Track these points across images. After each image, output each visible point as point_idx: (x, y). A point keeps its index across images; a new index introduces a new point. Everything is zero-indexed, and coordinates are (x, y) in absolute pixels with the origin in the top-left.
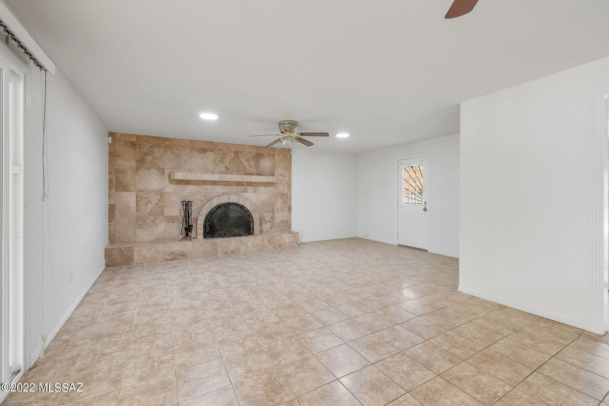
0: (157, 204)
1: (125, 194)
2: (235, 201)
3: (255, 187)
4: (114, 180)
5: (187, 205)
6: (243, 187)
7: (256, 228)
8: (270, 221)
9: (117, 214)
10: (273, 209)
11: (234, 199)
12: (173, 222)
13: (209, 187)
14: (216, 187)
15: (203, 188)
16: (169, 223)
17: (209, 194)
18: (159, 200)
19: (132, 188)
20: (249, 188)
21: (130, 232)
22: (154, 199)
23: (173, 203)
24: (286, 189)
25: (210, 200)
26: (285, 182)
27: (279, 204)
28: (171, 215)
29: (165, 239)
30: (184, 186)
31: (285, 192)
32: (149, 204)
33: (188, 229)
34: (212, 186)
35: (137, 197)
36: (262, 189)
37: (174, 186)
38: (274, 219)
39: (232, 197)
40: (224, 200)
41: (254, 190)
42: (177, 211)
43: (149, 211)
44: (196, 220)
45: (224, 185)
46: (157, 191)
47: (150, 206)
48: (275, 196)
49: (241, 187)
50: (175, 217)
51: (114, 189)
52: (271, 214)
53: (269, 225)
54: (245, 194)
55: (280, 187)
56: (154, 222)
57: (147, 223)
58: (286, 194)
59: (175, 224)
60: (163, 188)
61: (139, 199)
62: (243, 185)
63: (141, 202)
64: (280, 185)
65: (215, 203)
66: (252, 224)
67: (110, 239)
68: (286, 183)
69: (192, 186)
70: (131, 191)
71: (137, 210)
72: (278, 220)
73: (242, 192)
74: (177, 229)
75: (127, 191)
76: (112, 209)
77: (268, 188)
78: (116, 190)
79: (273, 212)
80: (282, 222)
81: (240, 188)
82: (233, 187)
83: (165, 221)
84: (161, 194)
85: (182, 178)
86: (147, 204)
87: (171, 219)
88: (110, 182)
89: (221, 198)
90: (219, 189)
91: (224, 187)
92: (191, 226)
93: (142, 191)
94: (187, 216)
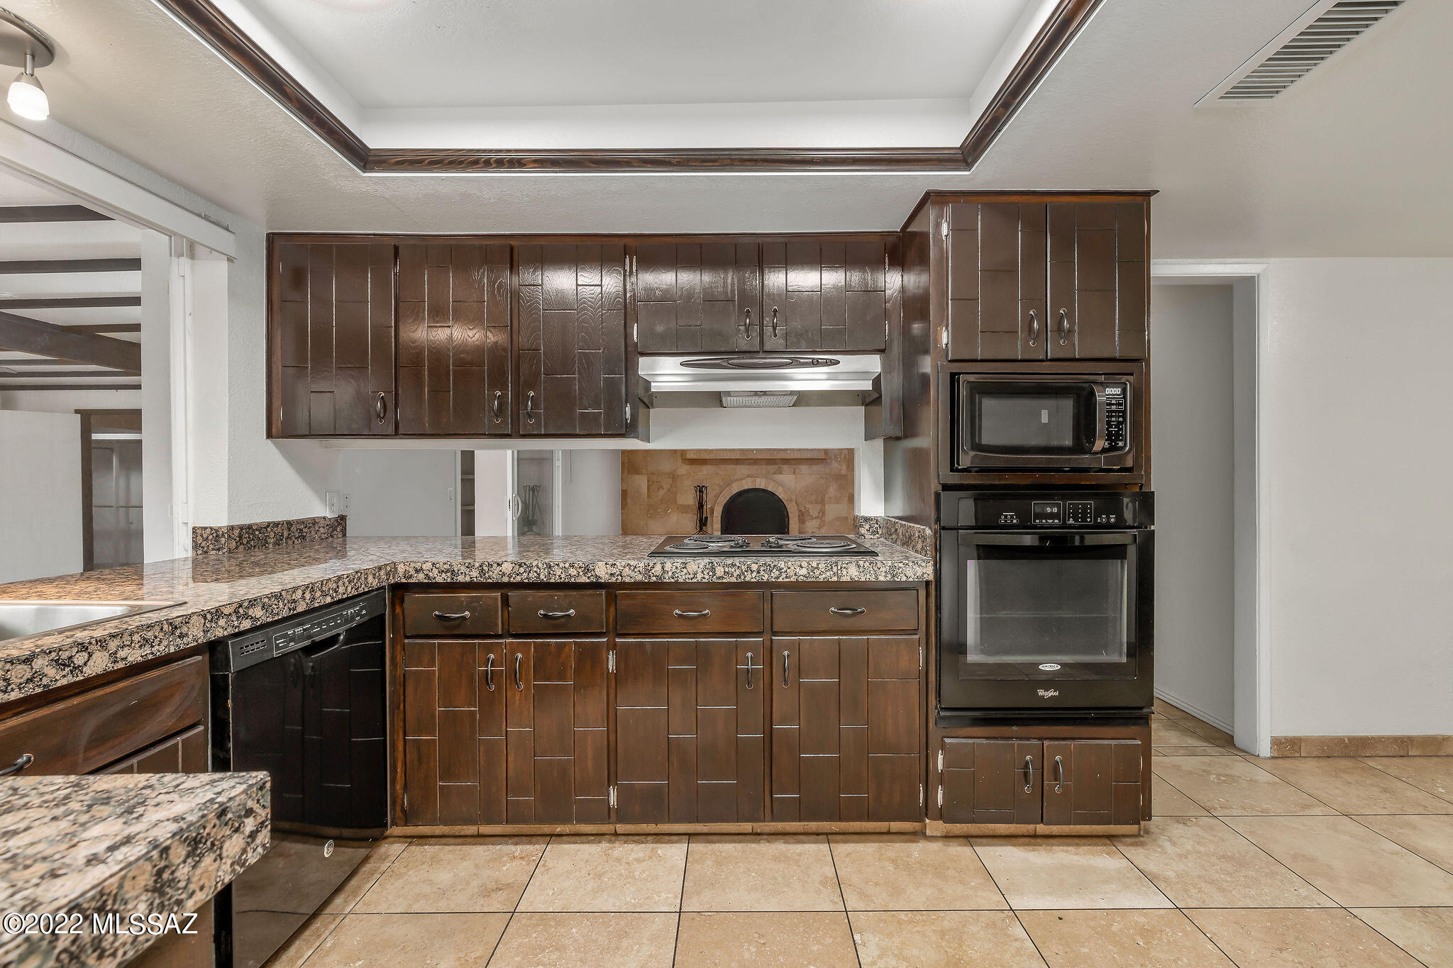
0: (669, 490)
1: (637, 477)
2: (762, 487)
3: (794, 467)
4: (626, 462)
5: (701, 490)
6: (776, 466)
7: (794, 525)
8: (817, 518)
9: (629, 501)
10: (823, 499)
11: (761, 484)
12: (687, 513)
13: (728, 467)
14: (739, 467)
15: (722, 469)
16: (682, 513)
17: (729, 477)
18: (671, 485)
19: (644, 471)
20: (785, 467)
21: (642, 523)
22: (666, 484)
23: (686, 488)
24: (844, 467)
25: (729, 484)
26: (843, 456)
27: (832, 490)
28: (685, 503)
30: (700, 467)
31: (843, 472)
32: (661, 490)
33: (703, 523)
35: (648, 481)
36: (804, 468)
37: (688, 467)
38: (824, 513)
39: (758, 480)
40: (747, 484)
41: (792, 470)
42: (690, 499)
43: (660, 497)
44: (712, 511)
45: (750, 464)
46: (669, 474)
47: (662, 492)
48: (826, 478)
49: (774, 466)
50: (689, 506)
51: (626, 472)
52: (819, 507)
53: (815, 523)
54: (779, 477)
55: (835, 465)
56: (665, 511)
57: (659, 512)
58: (845, 476)
59: (689, 515)
60: (674, 470)
61: (650, 483)
62: (776, 464)
63: (652, 488)
64: (834, 462)
65: (736, 489)
66: (787, 519)
67: (623, 529)
68: (845, 457)
69: (708, 467)
70: (642, 474)
71: (648, 496)
72: (830, 516)
73: (775, 474)
74: (687, 523)
75: (638, 474)
76: (624, 494)
77: (815, 467)
78: (628, 474)
79: (823, 503)
80: (838, 518)
81: (772, 468)
82: (762, 466)
83: (678, 511)
84: (674, 477)
85: (695, 459)
86: (658, 489)
87: (684, 509)
88: (623, 464)
89: (744, 482)
90: (743, 470)
91: (749, 467)
92: (706, 518)
93: (653, 474)
94: (701, 506)
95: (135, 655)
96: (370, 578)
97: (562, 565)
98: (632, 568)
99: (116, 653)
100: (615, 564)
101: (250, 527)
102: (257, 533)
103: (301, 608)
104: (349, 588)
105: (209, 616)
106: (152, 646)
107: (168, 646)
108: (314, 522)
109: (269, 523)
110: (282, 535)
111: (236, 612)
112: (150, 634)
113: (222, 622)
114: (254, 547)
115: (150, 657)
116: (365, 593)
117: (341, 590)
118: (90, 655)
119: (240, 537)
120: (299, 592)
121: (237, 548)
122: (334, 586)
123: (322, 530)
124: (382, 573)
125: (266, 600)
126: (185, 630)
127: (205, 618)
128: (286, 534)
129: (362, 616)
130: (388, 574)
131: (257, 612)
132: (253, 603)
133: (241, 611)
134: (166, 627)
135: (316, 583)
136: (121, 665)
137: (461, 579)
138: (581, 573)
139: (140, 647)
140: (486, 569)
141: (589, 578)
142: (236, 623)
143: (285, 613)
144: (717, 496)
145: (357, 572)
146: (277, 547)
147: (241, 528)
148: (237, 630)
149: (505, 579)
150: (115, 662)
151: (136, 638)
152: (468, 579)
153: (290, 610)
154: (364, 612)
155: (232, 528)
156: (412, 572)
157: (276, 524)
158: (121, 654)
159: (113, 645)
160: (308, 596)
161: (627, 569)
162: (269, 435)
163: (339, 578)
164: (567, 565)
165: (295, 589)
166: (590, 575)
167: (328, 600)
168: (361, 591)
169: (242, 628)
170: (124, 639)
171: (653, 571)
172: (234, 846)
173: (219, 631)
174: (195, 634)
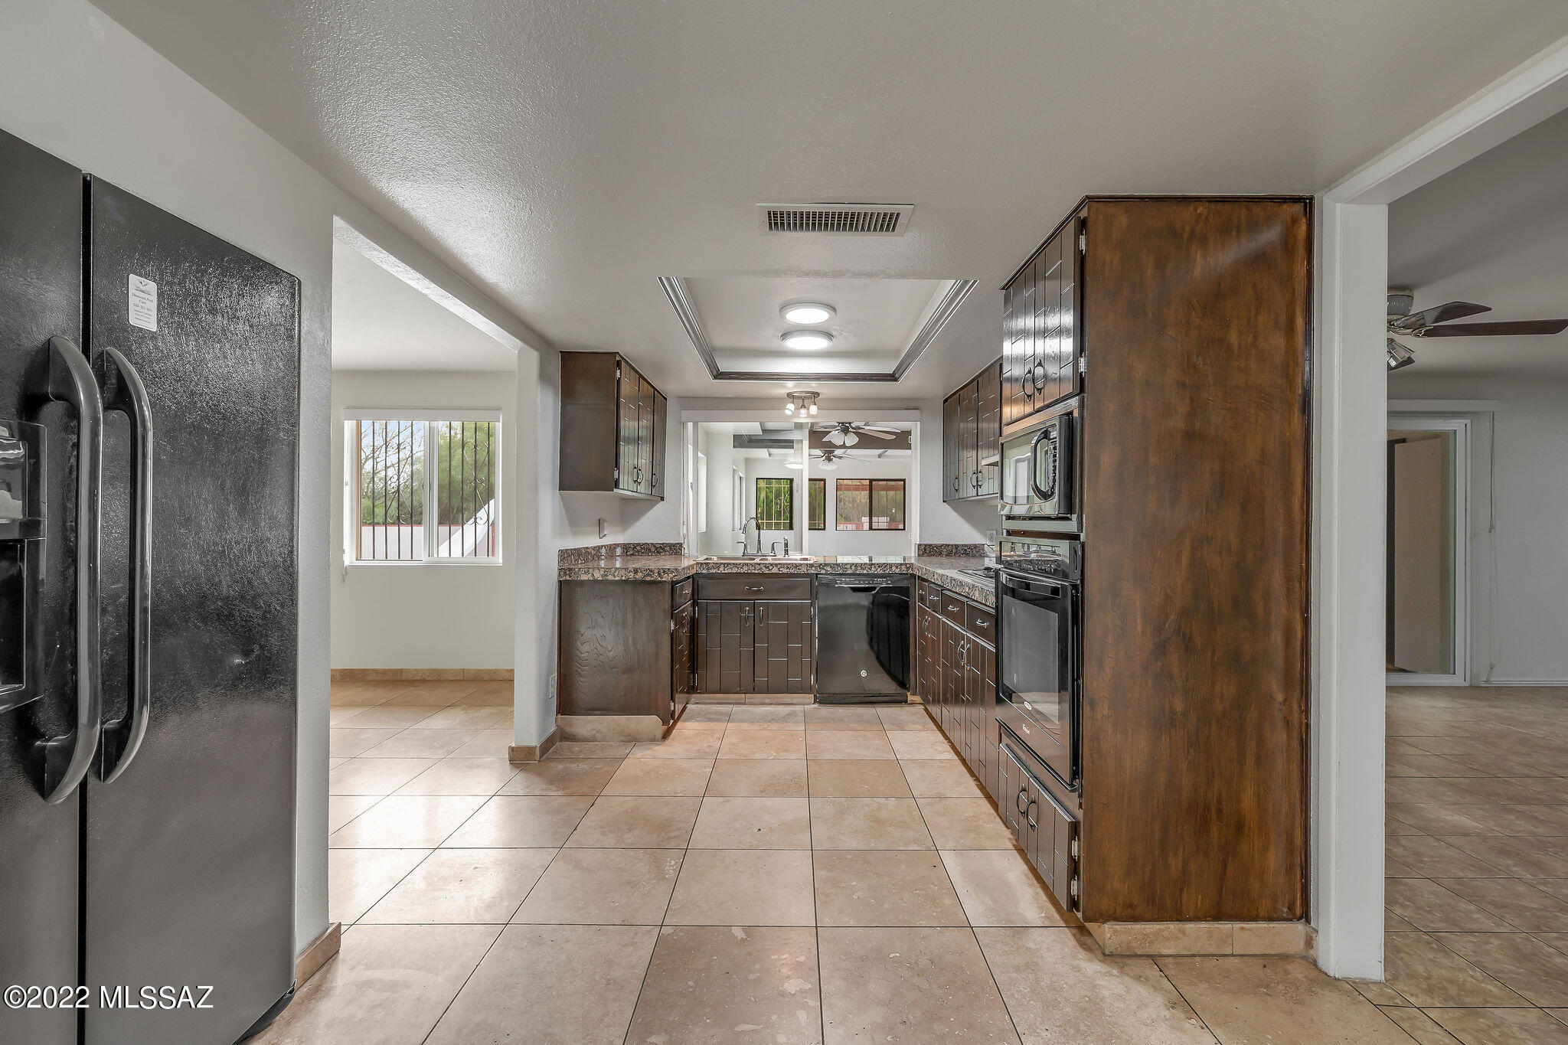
95: (785, 571)
96: (894, 568)
99: (779, 568)
101: (931, 545)
103: (849, 571)
104: (879, 570)
105: (809, 565)
106: (789, 570)
107: (795, 571)
109: (943, 545)
110: (952, 551)
111: (819, 566)
112: (789, 566)
115: (790, 573)
116: (890, 574)
117: (874, 569)
118: (773, 567)
119: (925, 550)
120: (849, 566)
121: (923, 554)
122: (869, 566)
124: (903, 567)
125: (833, 565)
127: (807, 565)
128: (954, 550)
129: (889, 584)
130: (908, 568)
131: (829, 569)
132: (826, 565)
133: (821, 566)
134: (794, 565)
135: (858, 563)
136: (781, 572)
139: (786, 569)
142: (819, 570)
143: (841, 572)
146: (949, 557)
147: (926, 545)
148: (819, 572)
150: (779, 571)
151: (785, 566)
153: (844, 571)
154: (891, 582)
155: (920, 545)
157: (948, 545)
158: (781, 569)
159: (779, 566)
160: (853, 567)
162: (945, 501)
163: (873, 564)
165: (846, 564)
167: (865, 572)
168: (887, 572)
169: (821, 572)
170: (782, 565)
172: (671, 576)
173: (813, 571)
174: (803, 570)
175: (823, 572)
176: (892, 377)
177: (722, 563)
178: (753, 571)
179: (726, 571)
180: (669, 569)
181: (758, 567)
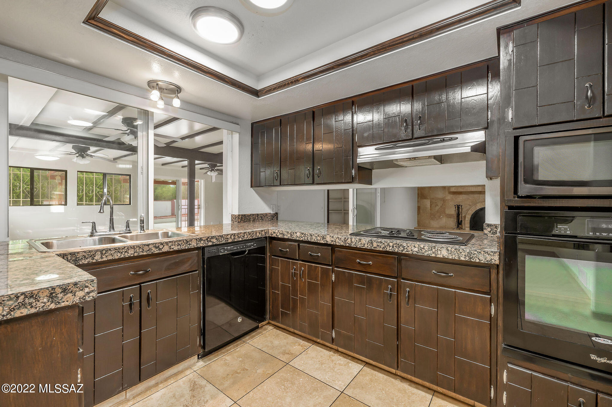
0: (441, 207)
1: (425, 200)
4: (420, 193)
5: (458, 207)
9: (421, 211)
12: (451, 218)
13: (476, 196)
15: (471, 197)
16: (448, 218)
17: (476, 200)
18: (443, 204)
19: (428, 197)
21: (427, 221)
22: (440, 204)
23: (451, 206)
25: (475, 204)
28: (450, 213)
29: (446, 228)
30: (458, 195)
32: (437, 207)
33: (459, 224)
34: (478, 195)
35: (431, 202)
37: (452, 196)
42: (453, 211)
43: (437, 210)
44: (465, 217)
46: (441, 199)
47: (437, 208)
50: (452, 214)
51: (420, 198)
56: (439, 217)
57: (436, 217)
59: (452, 219)
60: (444, 197)
61: (432, 203)
63: (433, 205)
69: (463, 195)
70: (428, 199)
71: (430, 209)
74: (452, 222)
76: (419, 208)
78: (421, 199)
83: (446, 217)
84: (444, 200)
85: (455, 191)
86: (436, 206)
87: (449, 216)
88: (418, 194)
92: (461, 221)
93: (433, 199)
94: (458, 215)
95: (176, 248)
96: (258, 234)
97: (315, 235)
98: (339, 239)
99: (170, 246)
100: (333, 237)
101: (245, 215)
102: (247, 217)
103: (230, 241)
104: (249, 237)
105: (198, 240)
106: (181, 246)
107: (185, 247)
108: (266, 214)
109: (251, 214)
110: (255, 218)
111: (207, 239)
112: (180, 243)
113: (202, 242)
114: (246, 221)
115: (180, 249)
116: (255, 239)
117: (246, 236)
118: (164, 246)
119: (242, 218)
120: (229, 236)
121: (241, 221)
122: (243, 235)
123: (269, 217)
124: (263, 232)
125: (217, 237)
126: (190, 243)
127: (197, 240)
128: (256, 218)
129: (254, 246)
130: (266, 233)
131: (214, 240)
132: (213, 237)
133: (209, 239)
134: (185, 241)
135: (236, 233)
136: (172, 250)
137: (285, 237)
138: (321, 239)
139: (177, 246)
140: (292, 234)
141: (324, 241)
142: (207, 243)
143: (224, 242)
144: (468, 210)
145: (252, 231)
146: (254, 222)
147: (242, 215)
148: (207, 245)
149: (298, 239)
150: (170, 249)
151: (176, 243)
152: (287, 237)
153: (226, 241)
154: (255, 245)
155: (239, 215)
156: (273, 233)
157: (253, 215)
158: (172, 247)
159: (170, 244)
160: (232, 237)
161: (337, 239)
162: (251, 187)
163: (245, 233)
164: (317, 235)
165: (228, 235)
166: (324, 240)
167: (241, 239)
168: (254, 237)
169: (209, 245)
170: (173, 243)
171: (347, 241)
172: (80, 294)
173: (201, 244)
174: (194, 244)
175: (210, 244)
176: (256, 93)
177: (97, 251)
178: (141, 254)
179: (105, 259)
180: (75, 284)
181: (146, 248)
